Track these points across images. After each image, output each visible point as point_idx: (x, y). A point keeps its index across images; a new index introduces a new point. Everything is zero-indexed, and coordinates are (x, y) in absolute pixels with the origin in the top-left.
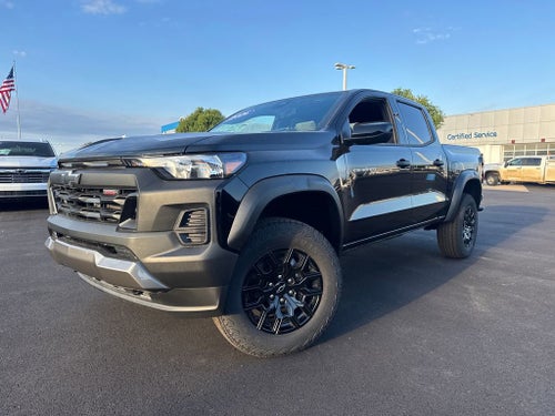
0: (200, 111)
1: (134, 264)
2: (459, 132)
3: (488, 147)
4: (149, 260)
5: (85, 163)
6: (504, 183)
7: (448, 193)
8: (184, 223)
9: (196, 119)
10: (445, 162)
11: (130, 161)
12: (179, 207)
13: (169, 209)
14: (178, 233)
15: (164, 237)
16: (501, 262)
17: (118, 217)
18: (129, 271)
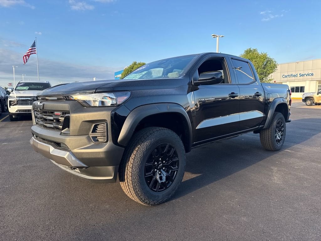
0: (135, 64)
1: (68, 153)
2: (290, 74)
3: (308, 82)
4: (76, 151)
5: (47, 98)
6: (316, 104)
7: (265, 112)
8: (94, 131)
9: (132, 69)
10: (263, 94)
11: (68, 96)
12: (92, 122)
13: (87, 123)
14: (91, 136)
15: (83, 139)
16: (299, 153)
17: (61, 127)
18: (65, 157)
